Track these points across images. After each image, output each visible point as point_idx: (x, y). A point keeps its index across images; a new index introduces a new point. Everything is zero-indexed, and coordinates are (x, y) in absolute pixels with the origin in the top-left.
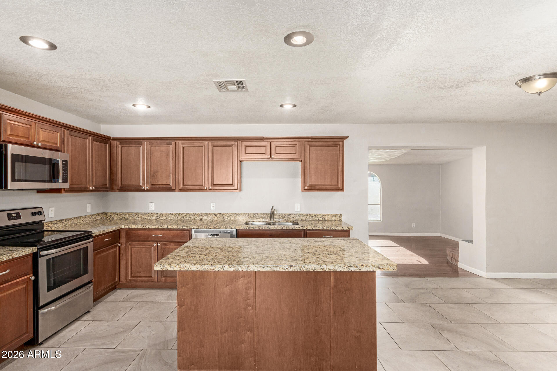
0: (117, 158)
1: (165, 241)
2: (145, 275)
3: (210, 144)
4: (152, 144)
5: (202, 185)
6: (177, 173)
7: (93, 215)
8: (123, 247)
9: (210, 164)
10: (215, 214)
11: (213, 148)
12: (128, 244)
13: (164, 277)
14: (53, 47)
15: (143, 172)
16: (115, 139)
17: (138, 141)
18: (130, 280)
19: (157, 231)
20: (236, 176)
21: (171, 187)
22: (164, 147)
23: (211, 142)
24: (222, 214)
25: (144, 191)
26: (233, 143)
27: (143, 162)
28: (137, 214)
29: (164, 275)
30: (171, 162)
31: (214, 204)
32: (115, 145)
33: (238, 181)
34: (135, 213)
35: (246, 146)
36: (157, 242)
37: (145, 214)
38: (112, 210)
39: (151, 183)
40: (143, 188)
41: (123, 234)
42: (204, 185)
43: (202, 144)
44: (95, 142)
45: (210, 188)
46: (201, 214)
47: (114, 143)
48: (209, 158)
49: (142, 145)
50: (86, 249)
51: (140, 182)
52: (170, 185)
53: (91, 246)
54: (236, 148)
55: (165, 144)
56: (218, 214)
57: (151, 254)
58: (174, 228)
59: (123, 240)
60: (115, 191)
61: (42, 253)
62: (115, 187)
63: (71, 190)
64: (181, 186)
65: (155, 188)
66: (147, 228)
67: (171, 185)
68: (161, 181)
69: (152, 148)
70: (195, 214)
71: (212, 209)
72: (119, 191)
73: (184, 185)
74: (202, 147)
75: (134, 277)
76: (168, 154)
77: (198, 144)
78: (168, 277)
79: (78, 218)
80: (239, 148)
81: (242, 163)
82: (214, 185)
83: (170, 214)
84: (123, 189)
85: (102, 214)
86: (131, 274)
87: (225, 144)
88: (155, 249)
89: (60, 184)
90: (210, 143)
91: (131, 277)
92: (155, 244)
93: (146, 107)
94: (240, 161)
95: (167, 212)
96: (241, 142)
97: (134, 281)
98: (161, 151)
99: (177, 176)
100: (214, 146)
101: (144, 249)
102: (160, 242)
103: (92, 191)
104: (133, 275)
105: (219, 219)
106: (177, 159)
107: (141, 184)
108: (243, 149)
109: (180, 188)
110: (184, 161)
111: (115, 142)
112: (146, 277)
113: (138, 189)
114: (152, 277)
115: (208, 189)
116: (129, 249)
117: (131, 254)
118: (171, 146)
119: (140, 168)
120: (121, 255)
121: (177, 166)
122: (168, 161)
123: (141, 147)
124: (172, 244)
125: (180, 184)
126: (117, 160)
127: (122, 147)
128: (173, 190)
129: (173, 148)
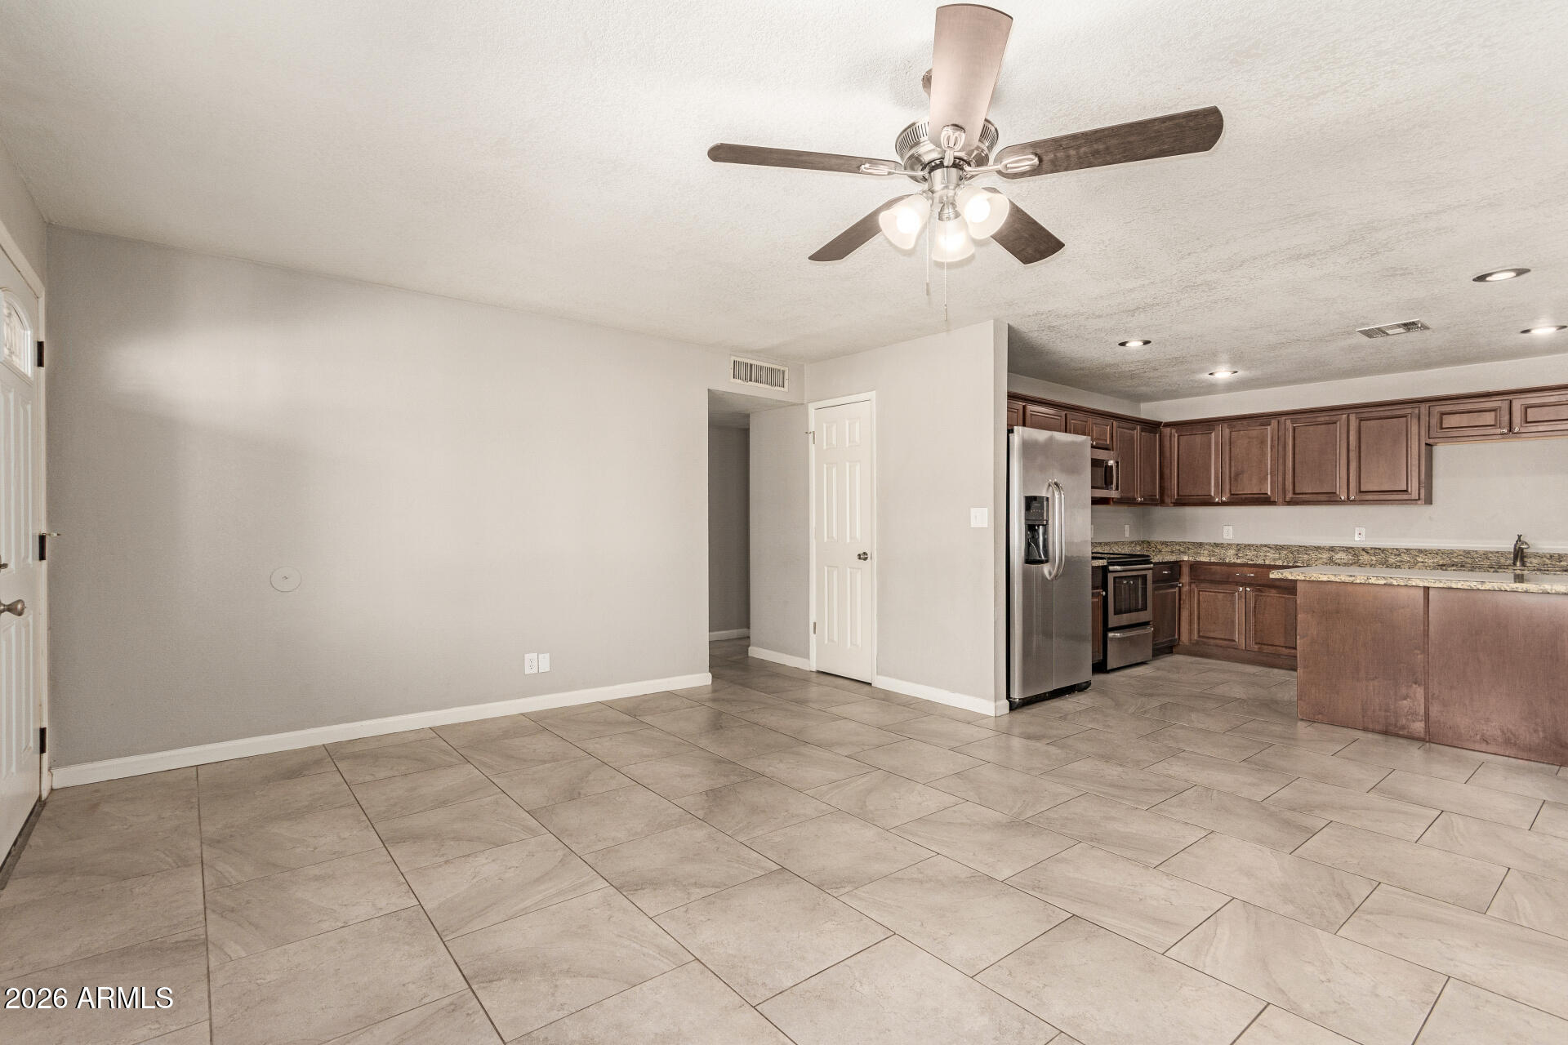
0: (1171, 455)
1: (1260, 585)
2: (1222, 637)
3: (1353, 418)
4: (1234, 427)
5: (1335, 493)
6: (1281, 474)
7: (1132, 542)
8: (1186, 589)
9: (1353, 455)
10: (1363, 549)
11: (1360, 424)
12: (1193, 586)
13: (1256, 643)
14: (1146, 343)
15: (1216, 474)
16: (1168, 425)
17: (1209, 424)
18: (1197, 643)
19: (1245, 568)
20: (1415, 474)
21: (1270, 498)
22: (1255, 431)
23: (1356, 413)
24: (1383, 550)
25: (1218, 504)
26: (1409, 411)
27: (1216, 458)
28: (1201, 545)
29: (1258, 641)
30: (1269, 455)
31: (1363, 531)
32: (1168, 434)
33: (1419, 483)
34: (1197, 543)
35: (1443, 414)
36: (1244, 585)
37: (1216, 545)
38: (1157, 537)
39: (1230, 491)
40: (1217, 500)
41: (1185, 570)
42: (1338, 493)
43: (1334, 418)
44: (1143, 434)
45: (1352, 498)
46: (1332, 549)
47: (1167, 431)
48: (1351, 443)
49: (1214, 430)
50: (1144, 577)
51: (1210, 490)
52: (1267, 494)
53: (1149, 574)
54: (1415, 421)
55: (1258, 424)
56: (1372, 548)
57: (1234, 604)
58: (1277, 564)
59: (1185, 578)
60: (1168, 506)
61: (1111, 568)
62: (1167, 500)
63: (1120, 502)
64: (1290, 495)
65: (1237, 500)
66: (1227, 561)
67: (1269, 493)
68: (1249, 488)
69: (1233, 433)
70: (1318, 548)
71: (1357, 539)
72: (1174, 506)
73: (1294, 493)
74: (1335, 423)
75: (1203, 637)
76: (1263, 442)
77: (1327, 418)
78: (1264, 644)
79: (1116, 543)
80: (1424, 419)
81: (1434, 448)
82: (1361, 492)
83: (1265, 546)
84: (1182, 502)
85: (1143, 542)
86: (1199, 632)
87: (1389, 413)
88: (1240, 597)
89: (1113, 494)
90: (1354, 415)
91: (1199, 636)
92: (1241, 589)
93: (1230, 373)
94: (1426, 444)
95: (1259, 542)
96: (1429, 407)
97: (1205, 643)
98: (1249, 438)
99: (1280, 479)
100: (1361, 420)
101: (1220, 596)
102: (1249, 585)
103: (1141, 504)
104: (1201, 634)
105: (1374, 558)
106: (1281, 449)
107: (1213, 494)
108: (1434, 421)
109: (1287, 499)
110: (1297, 451)
111: (1168, 429)
112: (1225, 640)
113: (1207, 502)
114: (1234, 641)
115: (1349, 501)
116: (1196, 594)
117: (1199, 600)
118: (1269, 427)
119: (1210, 466)
120: (1182, 602)
121: (1281, 461)
122: (1264, 454)
123: (1213, 434)
124: (1273, 591)
125: (1287, 492)
126: (1171, 458)
127: (1179, 436)
128: (1273, 503)
129: (1273, 430)
